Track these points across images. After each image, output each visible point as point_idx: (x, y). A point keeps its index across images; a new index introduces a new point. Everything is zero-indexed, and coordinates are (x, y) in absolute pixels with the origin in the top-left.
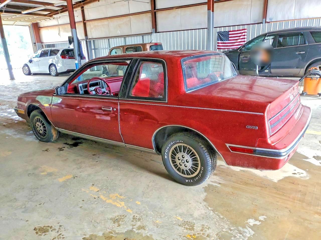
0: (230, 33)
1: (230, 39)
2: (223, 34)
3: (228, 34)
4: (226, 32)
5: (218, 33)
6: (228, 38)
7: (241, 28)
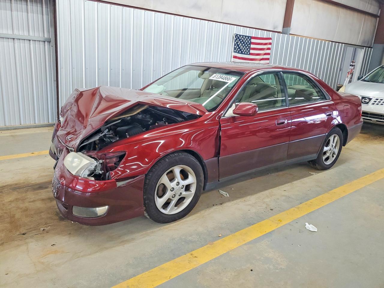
0: (253, 41)
1: (252, 51)
2: (243, 41)
3: (249, 42)
4: (247, 37)
5: (236, 37)
6: (249, 49)
7: (265, 34)
